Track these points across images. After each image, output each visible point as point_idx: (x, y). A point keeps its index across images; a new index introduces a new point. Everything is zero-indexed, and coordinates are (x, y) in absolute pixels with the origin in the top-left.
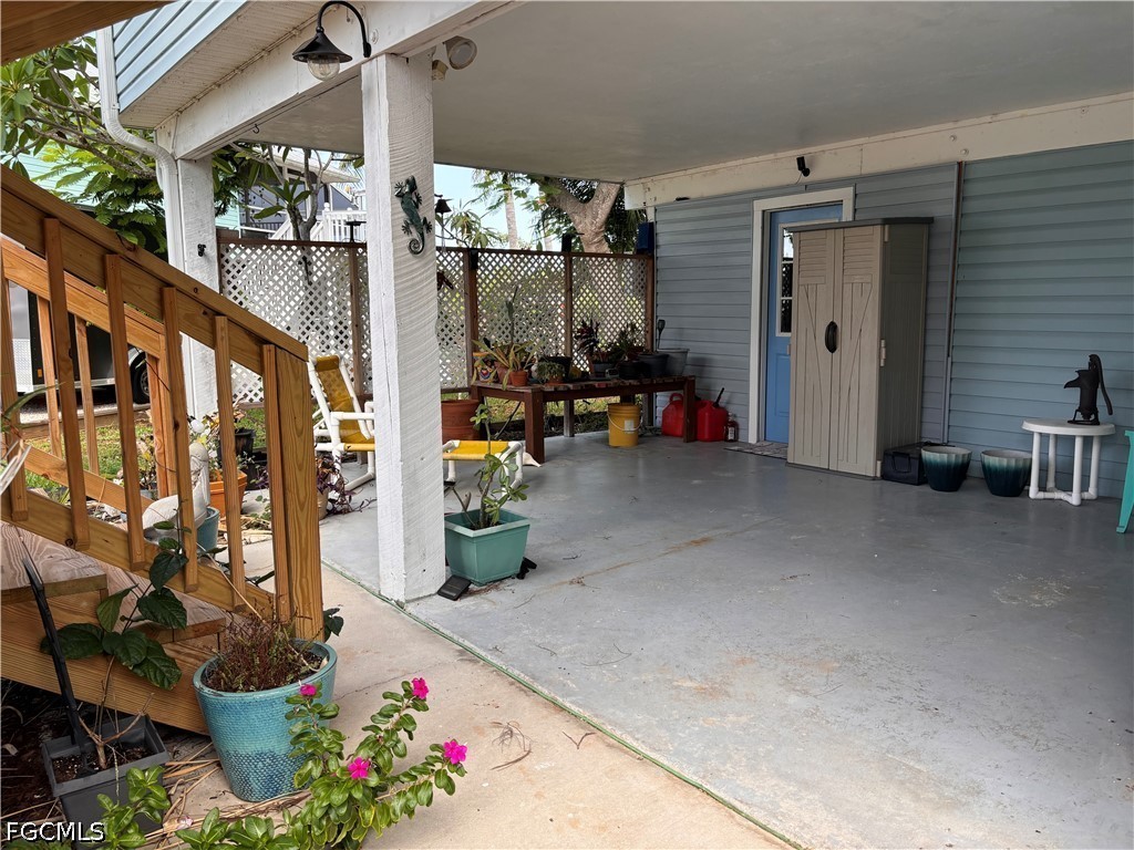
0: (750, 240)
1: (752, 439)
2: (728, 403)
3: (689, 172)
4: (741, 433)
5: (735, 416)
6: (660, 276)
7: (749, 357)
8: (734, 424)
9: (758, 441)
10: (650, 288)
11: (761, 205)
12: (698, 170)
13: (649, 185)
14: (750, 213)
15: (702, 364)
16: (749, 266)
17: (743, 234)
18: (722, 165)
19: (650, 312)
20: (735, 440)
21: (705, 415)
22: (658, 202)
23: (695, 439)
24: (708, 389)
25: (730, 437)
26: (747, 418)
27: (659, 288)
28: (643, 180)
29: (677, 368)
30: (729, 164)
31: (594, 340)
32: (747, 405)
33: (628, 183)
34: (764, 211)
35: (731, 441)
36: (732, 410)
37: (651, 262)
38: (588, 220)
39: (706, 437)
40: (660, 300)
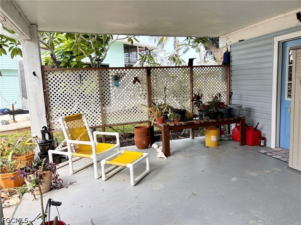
0: (272, 56)
1: (273, 146)
2: (261, 128)
3: (244, 29)
4: (268, 143)
5: (265, 134)
6: (233, 73)
7: (271, 109)
8: (264, 139)
9: (276, 147)
10: (229, 78)
11: (277, 39)
12: (248, 27)
13: (229, 37)
14: (272, 43)
15: (249, 110)
16: (272, 68)
17: (269, 53)
18: (259, 23)
19: (229, 88)
20: (265, 145)
21: (250, 134)
22: (232, 43)
23: (245, 144)
24: (253, 121)
25: (262, 144)
26: (271, 136)
27: (232, 78)
28: (226, 35)
29: (237, 114)
30: (262, 22)
31: (200, 102)
32: (271, 131)
33: (220, 37)
34: (279, 42)
35: (262, 146)
36: (263, 132)
37: (229, 68)
38: (219, 54)
39: (250, 144)
40: (232, 83)
